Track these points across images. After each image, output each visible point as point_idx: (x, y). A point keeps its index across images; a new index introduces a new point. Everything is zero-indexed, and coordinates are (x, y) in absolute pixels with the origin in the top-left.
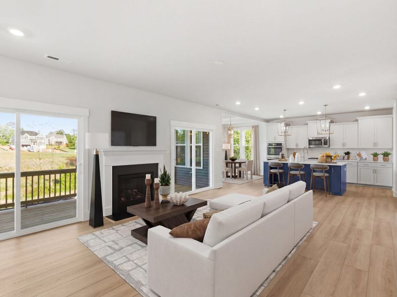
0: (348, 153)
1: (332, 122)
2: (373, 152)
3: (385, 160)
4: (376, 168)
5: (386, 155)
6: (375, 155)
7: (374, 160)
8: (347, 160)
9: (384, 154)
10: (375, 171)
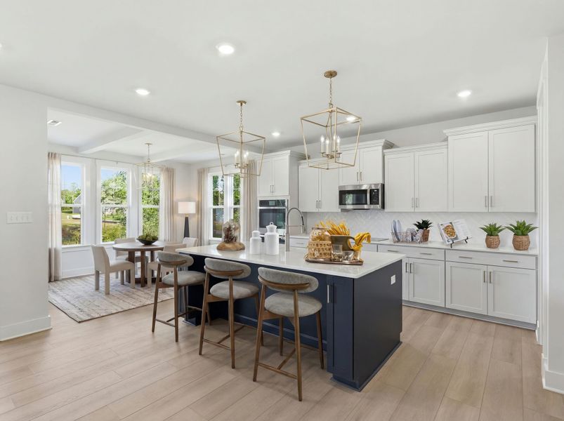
0: (424, 225)
1: (389, 146)
2: (487, 222)
3: (518, 246)
4: (490, 269)
5: (522, 231)
6: (492, 232)
7: (489, 246)
8: (421, 242)
9: (516, 228)
10: (488, 278)
